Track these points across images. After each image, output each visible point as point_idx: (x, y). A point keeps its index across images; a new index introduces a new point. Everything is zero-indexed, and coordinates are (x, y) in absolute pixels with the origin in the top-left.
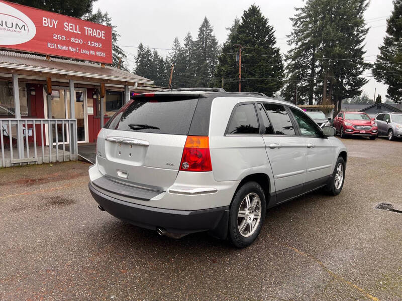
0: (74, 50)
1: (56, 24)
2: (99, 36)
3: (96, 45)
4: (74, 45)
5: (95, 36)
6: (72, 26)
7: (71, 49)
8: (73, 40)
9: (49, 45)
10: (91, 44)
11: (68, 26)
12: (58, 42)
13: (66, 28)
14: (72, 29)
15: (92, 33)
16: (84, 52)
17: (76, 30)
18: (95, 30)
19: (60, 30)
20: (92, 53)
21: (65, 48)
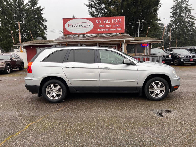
0: (107, 30)
1: (100, 21)
2: (118, 21)
3: (117, 26)
4: (107, 28)
5: (116, 22)
6: (107, 21)
7: (106, 30)
8: (107, 26)
9: (98, 30)
10: (115, 26)
11: (105, 21)
12: (101, 28)
13: (104, 22)
14: (107, 22)
15: (115, 21)
16: (112, 30)
17: (108, 22)
18: (116, 20)
19: (102, 23)
20: (115, 29)
21: (104, 30)
